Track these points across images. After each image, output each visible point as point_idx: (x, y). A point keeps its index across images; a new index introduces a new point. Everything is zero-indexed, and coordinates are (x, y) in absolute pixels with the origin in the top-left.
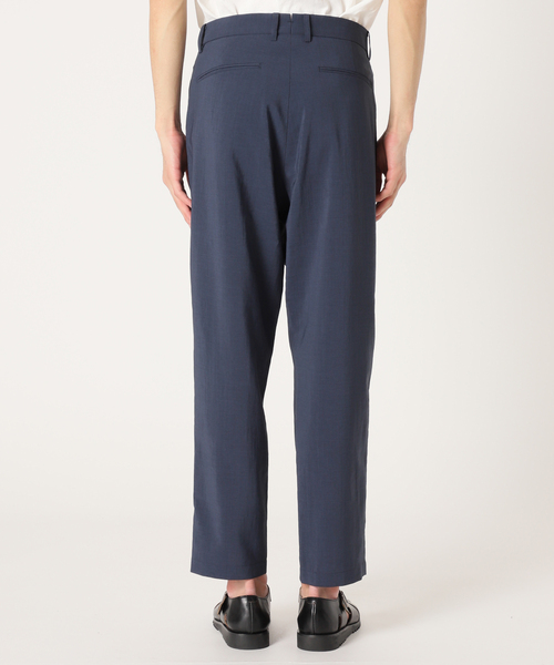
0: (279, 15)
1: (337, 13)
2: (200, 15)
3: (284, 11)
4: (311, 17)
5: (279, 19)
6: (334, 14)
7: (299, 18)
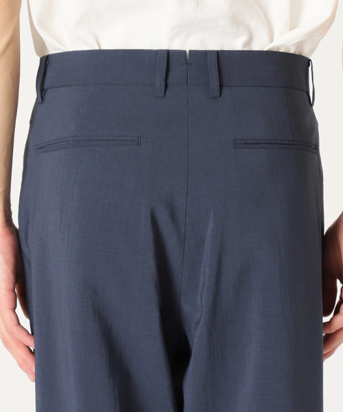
0: (168, 52)
1: (261, 44)
2: (39, 43)
3: (176, 46)
4: (219, 55)
5: (169, 58)
6: (256, 47)
7: (200, 57)
